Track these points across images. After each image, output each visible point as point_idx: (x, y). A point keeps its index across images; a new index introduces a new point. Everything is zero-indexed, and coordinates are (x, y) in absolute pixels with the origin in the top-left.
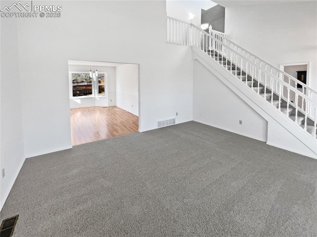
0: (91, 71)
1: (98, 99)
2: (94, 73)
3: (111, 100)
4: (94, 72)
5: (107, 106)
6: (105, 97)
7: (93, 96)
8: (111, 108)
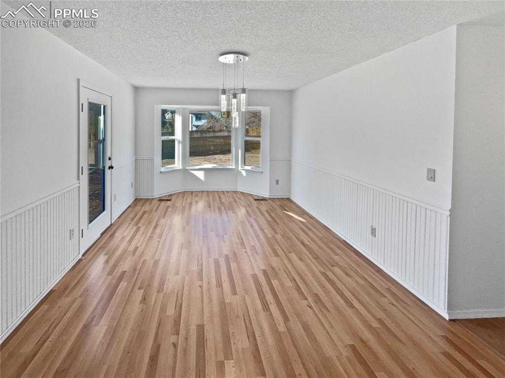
0: (224, 92)
1: (244, 173)
2: (234, 101)
3: (277, 182)
4: (235, 96)
5: (266, 195)
6: (262, 172)
7: (234, 167)
8: (276, 205)
